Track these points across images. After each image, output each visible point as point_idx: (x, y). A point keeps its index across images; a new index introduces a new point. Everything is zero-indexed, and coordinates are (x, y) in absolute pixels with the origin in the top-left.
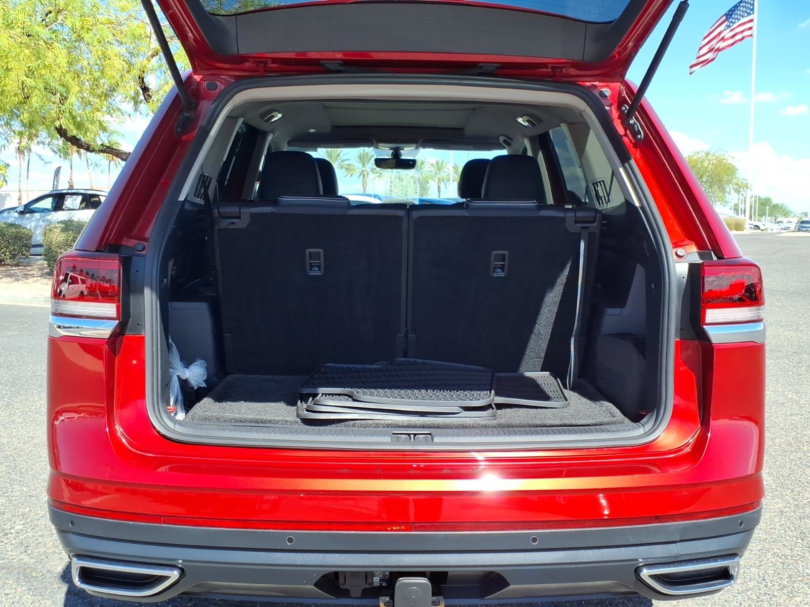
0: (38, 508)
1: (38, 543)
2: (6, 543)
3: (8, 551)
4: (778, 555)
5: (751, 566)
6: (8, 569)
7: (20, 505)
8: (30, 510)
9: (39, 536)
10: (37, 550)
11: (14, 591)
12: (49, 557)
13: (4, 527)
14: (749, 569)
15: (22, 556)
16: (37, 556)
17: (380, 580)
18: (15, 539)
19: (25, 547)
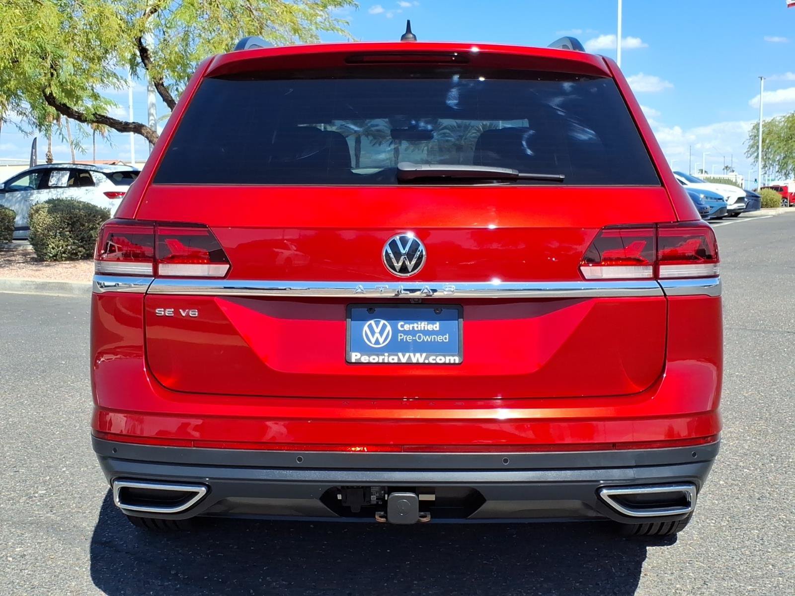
0: (58, 477)
1: (62, 505)
2: (32, 505)
3: (35, 510)
4: (783, 521)
5: (753, 529)
6: (37, 525)
7: (40, 474)
8: (50, 478)
9: (62, 499)
10: (62, 510)
11: (46, 541)
12: (73, 516)
13: (28, 491)
14: (750, 531)
15: (49, 515)
16: (63, 514)
17: (377, 499)
18: (40, 501)
19: (51, 507)
